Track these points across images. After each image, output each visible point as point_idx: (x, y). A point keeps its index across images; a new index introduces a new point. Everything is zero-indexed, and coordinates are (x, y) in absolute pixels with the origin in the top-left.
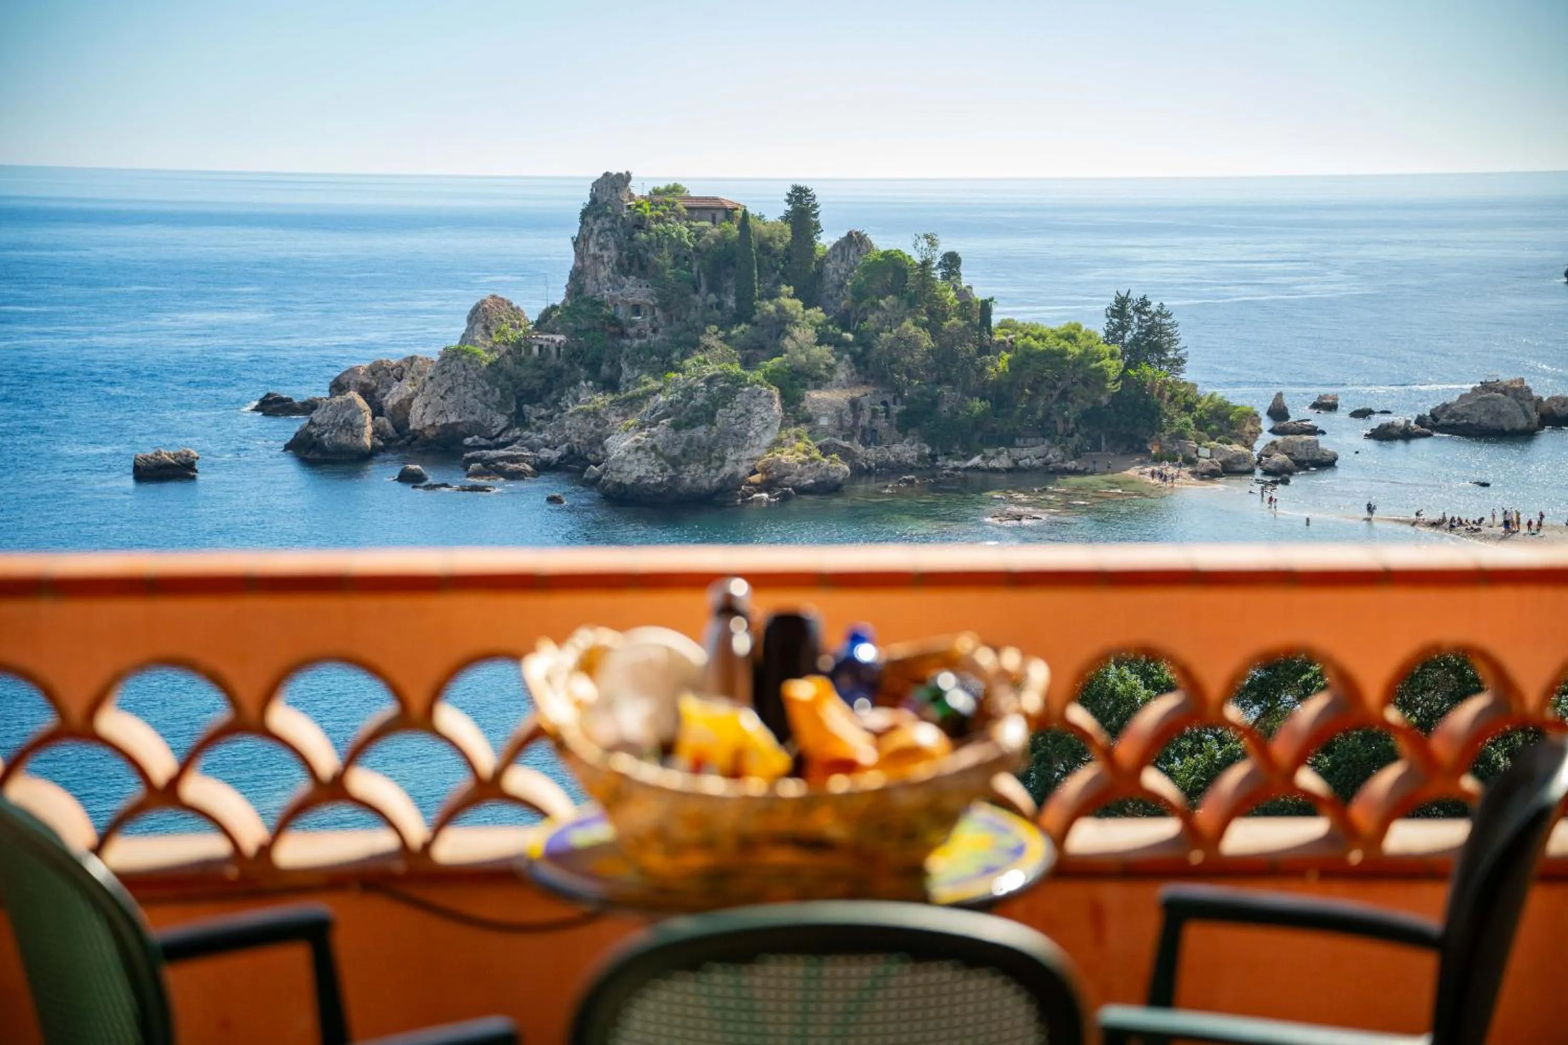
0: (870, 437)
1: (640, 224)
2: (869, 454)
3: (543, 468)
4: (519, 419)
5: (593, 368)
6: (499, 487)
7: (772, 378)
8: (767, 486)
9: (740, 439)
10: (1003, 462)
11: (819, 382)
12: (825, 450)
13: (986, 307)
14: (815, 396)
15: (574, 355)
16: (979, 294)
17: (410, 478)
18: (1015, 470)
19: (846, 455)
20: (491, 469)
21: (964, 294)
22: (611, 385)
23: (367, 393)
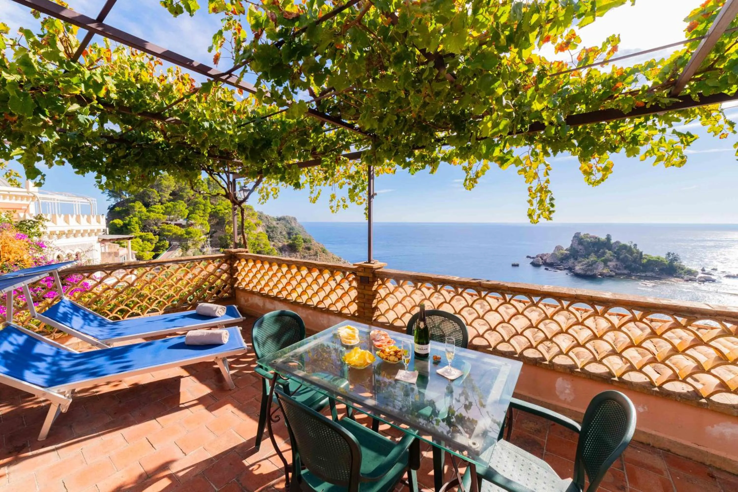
0: (619, 269)
1: (582, 239)
2: (619, 272)
3: (565, 269)
4: (562, 262)
5: (574, 257)
6: (559, 271)
7: (602, 261)
8: (600, 275)
9: (597, 269)
10: (644, 275)
11: (610, 261)
12: (611, 271)
13: (641, 253)
14: (609, 263)
15: (570, 255)
16: (641, 250)
17: (546, 269)
18: (646, 276)
19: (614, 272)
20: (558, 269)
21: (638, 251)
22: (576, 259)
23: (541, 257)
